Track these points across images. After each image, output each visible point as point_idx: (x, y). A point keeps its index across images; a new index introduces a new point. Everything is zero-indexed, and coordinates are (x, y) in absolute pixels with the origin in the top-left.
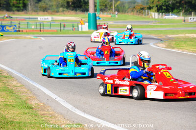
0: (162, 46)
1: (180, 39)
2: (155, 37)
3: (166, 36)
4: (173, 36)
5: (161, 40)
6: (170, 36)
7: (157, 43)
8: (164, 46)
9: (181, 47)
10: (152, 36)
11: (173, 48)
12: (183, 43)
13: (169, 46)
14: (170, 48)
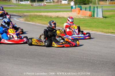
0: (22, 20)
1: (32, 16)
2: (16, 15)
3: (23, 14)
4: (27, 14)
5: (21, 17)
6: (26, 14)
7: (19, 18)
8: (24, 20)
9: (35, 21)
10: (14, 14)
11: (29, 21)
12: (35, 18)
13: (26, 20)
14: (27, 21)
